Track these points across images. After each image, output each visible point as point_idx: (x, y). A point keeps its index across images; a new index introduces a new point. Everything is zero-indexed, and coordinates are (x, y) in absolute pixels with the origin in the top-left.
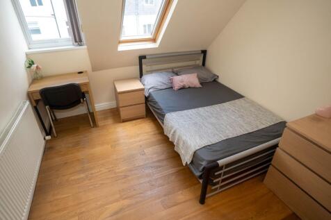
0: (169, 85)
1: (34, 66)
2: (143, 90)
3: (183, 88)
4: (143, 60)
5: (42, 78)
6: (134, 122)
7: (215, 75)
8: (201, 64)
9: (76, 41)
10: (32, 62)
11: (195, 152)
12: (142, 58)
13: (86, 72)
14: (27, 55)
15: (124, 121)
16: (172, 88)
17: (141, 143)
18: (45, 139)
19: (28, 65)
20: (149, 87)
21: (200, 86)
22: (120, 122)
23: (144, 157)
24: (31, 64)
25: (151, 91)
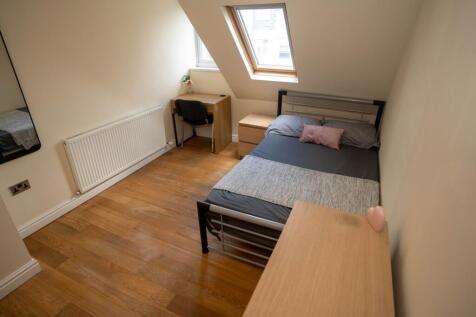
0: (297, 134)
3: (311, 142)
4: (284, 96)
5: (193, 93)
12: (282, 93)
16: (298, 137)
21: (337, 147)
25: (272, 132)
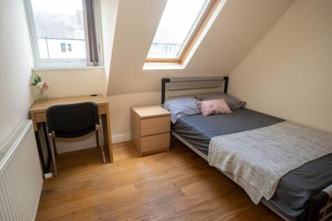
0: (198, 111)
1: (40, 84)
2: (169, 115)
3: (213, 114)
4: (167, 84)
5: (47, 99)
6: (157, 155)
7: (242, 102)
8: (223, 92)
9: (92, 61)
10: (39, 78)
11: (281, 180)
12: (165, 81)
13: (100, 95)
14: (33, 71)
15: (145, 155)
16: (201, 114)
17: (174, 180)
18: (44, 178)
19: (34, 82)
20: (176, 112)
22: (140, 156)
23: (184, 198)
24: (37, 80)
25: (178, 116)
